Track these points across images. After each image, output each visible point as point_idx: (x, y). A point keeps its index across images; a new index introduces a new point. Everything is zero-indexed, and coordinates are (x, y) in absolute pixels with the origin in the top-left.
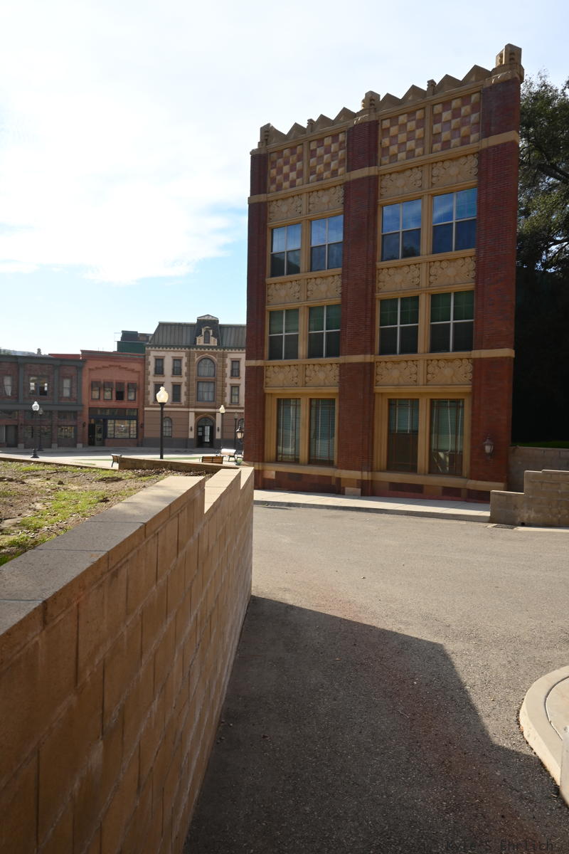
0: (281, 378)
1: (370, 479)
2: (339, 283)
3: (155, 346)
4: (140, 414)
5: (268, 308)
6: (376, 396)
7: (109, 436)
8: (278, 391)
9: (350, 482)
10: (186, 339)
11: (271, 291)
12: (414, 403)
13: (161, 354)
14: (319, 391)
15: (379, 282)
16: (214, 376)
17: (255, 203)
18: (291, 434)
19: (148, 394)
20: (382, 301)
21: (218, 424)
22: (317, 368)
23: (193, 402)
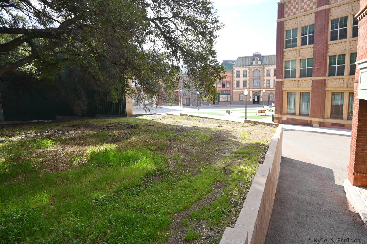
0: (289, 85)
1: (323, 121)
2: (313, 50)
3: (237, 66)
4: (231, 92)
5: (284, 60)
6: (327, 91)
7: (220, 101)
8: (288, 89)
9: (315, 122)
10: (249, 63)
11: (285, 54)
12: (342, 94)
13: (238, 69)
14: (304, 90)
15: (329, 49)
16: (260, 76)
17: (280, 22)
18: (293, 99)
19: (234, 84)
20: (330, 56)
21: (261, 95)
22: (303, 81)
23: (251, 87)
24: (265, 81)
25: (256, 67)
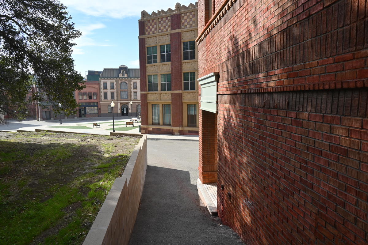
0: (152, 97)
1: (182, 130)
2: (170, 67)
3: (103, 78)
4: (99, 104)
5: (147, 74)
6: (183, 103)
7: (87, 113)
8: (152, 102)
9: (176, 131)
10: (115, 75)
11: (148, 68)
13: (105, 81)
14: (165, 102)
15: (183, 67)
16: (127, 89)
17: (141, 38)
18: (157, 111)
19: (102, 96)
20: (184, 73)
21: (130, 107)
22: (164, 94)
23: (119, 99)
24: (133, 94)
25: (123, 80)
